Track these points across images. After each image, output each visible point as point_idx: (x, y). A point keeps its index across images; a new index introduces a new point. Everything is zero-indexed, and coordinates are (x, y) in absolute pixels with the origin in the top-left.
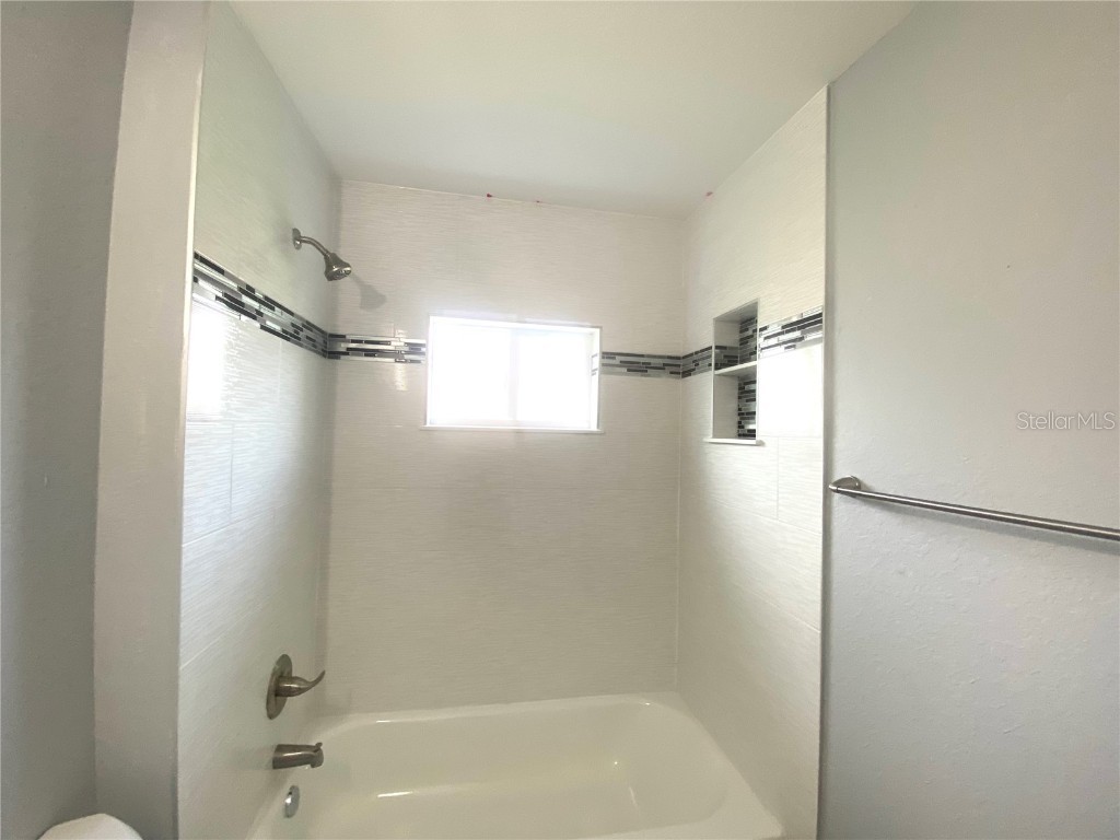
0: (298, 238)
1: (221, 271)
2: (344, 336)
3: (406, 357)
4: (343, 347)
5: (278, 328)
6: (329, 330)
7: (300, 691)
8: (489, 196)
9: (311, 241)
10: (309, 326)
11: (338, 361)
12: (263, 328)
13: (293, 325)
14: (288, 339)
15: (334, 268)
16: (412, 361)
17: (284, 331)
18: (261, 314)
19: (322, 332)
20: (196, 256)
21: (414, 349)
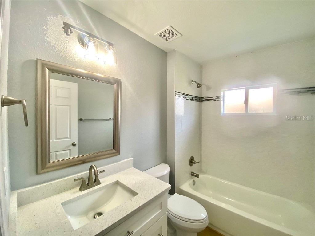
0: (193, 81)
1: (179, 93)
2: (203, 97)
3: (216, 100)
4: (203, 99)
5: (189, 99)
6: (201, 97)
7: (195, 163)
8: (236, 56)
9: (195, 82)
10: (196, 97)
11: (202, 103)
12: (186, 99)
13: (192, 98)
14: (191, 100)
15: (199, 85)
16: (217, 101)
17: (190, 99)
18: (186, 97)
19: (199, 97)
20: (176, 92)
21: (218, 98)
